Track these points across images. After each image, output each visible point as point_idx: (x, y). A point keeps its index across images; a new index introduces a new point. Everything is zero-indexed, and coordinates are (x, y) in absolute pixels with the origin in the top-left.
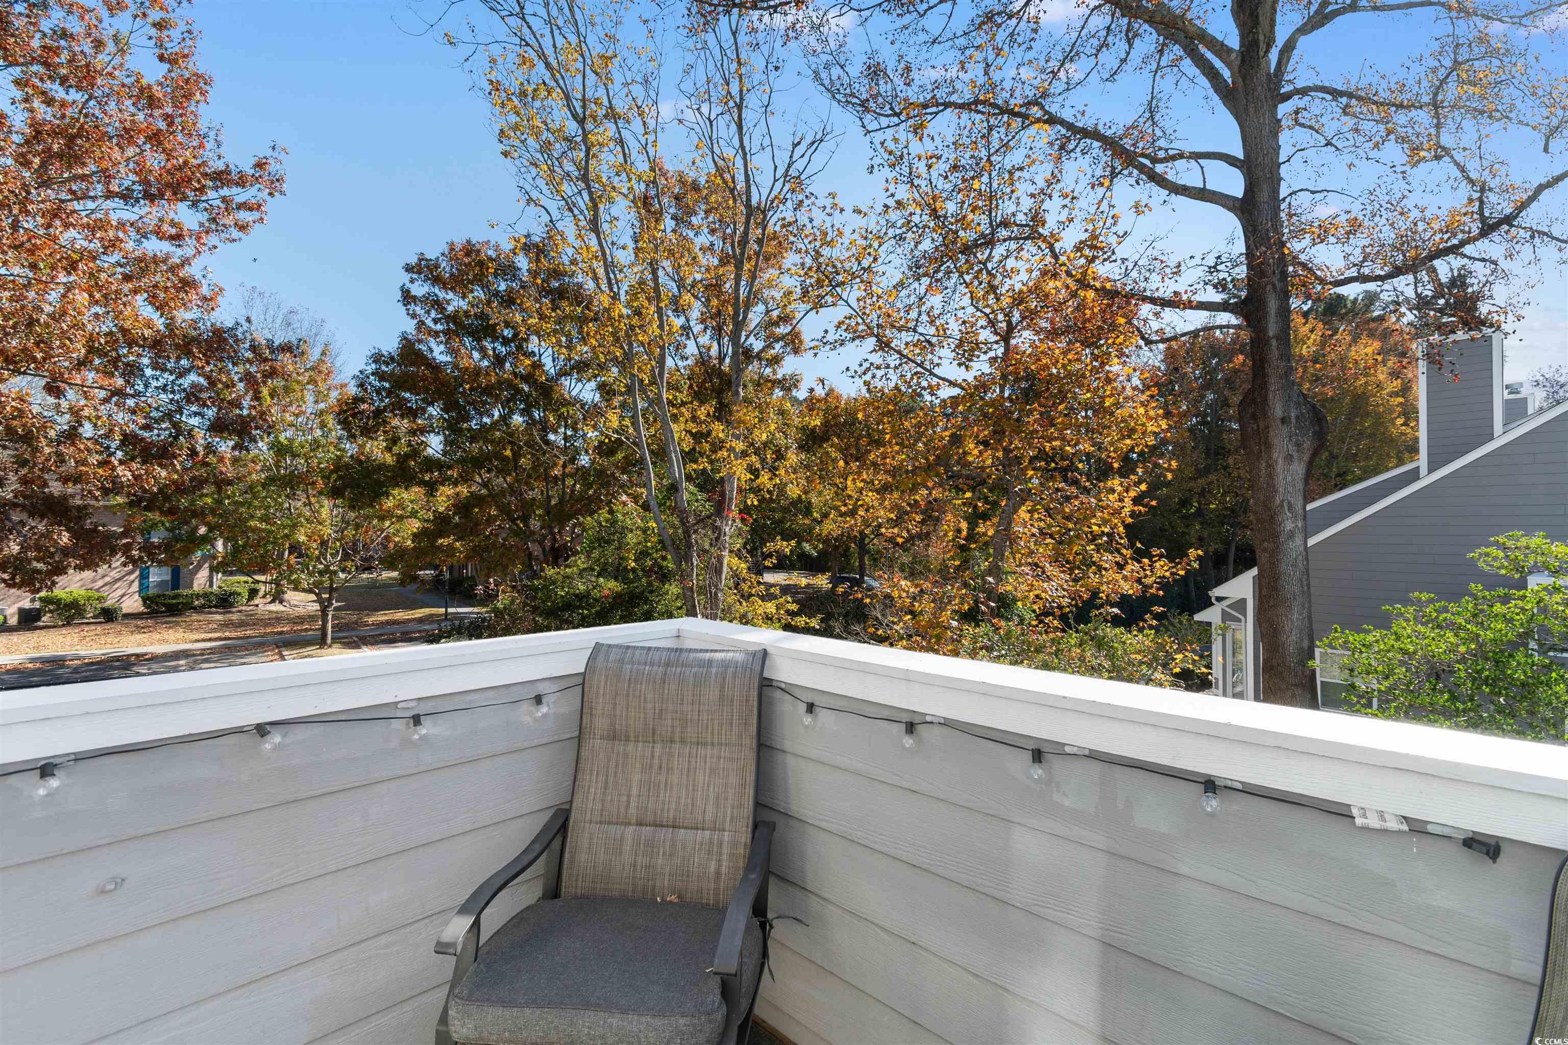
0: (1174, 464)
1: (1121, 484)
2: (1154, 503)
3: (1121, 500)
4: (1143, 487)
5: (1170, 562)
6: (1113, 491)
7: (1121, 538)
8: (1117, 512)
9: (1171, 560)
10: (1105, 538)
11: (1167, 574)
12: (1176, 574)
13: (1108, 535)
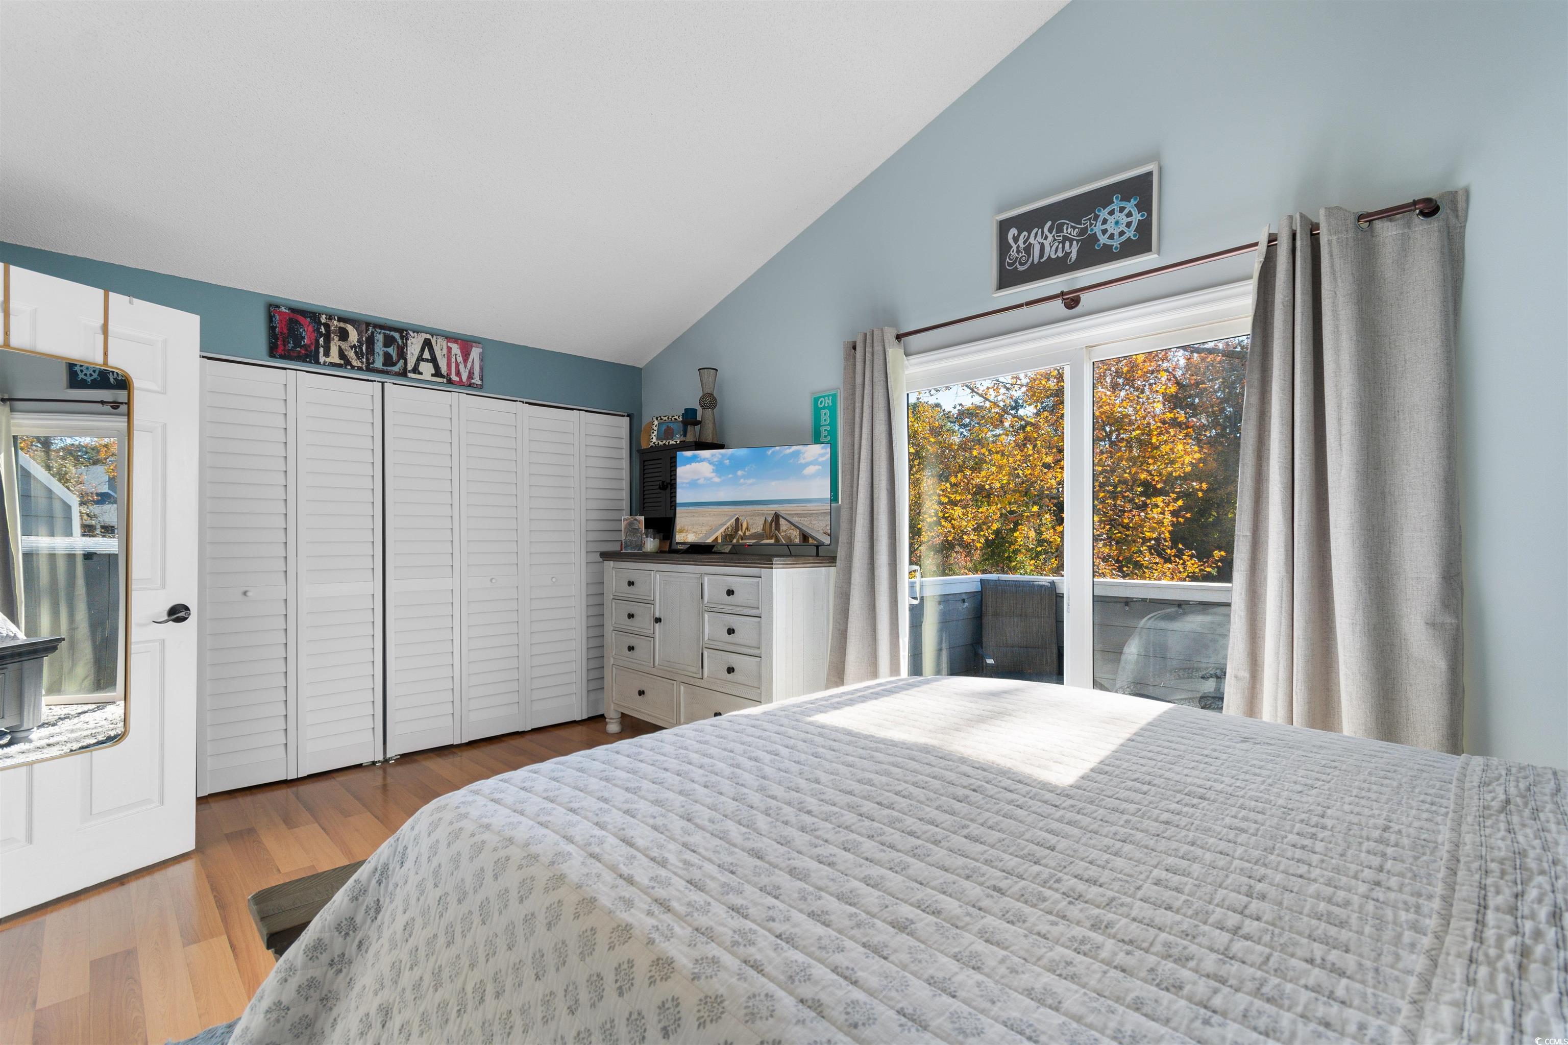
0: (1204, 486)
1: (1163, 502)
2: (1188, 515)
3: (1163, 513)
4: (1180, 503)
5: (1199, 561)
6: (1157, 506)
7: (1166, 541)
8: (1160, 523)
9: (1200, 560)
10: (1153, 542)
11: (1197, 570)
12: (1203, 570)
13: (1155, 539)
